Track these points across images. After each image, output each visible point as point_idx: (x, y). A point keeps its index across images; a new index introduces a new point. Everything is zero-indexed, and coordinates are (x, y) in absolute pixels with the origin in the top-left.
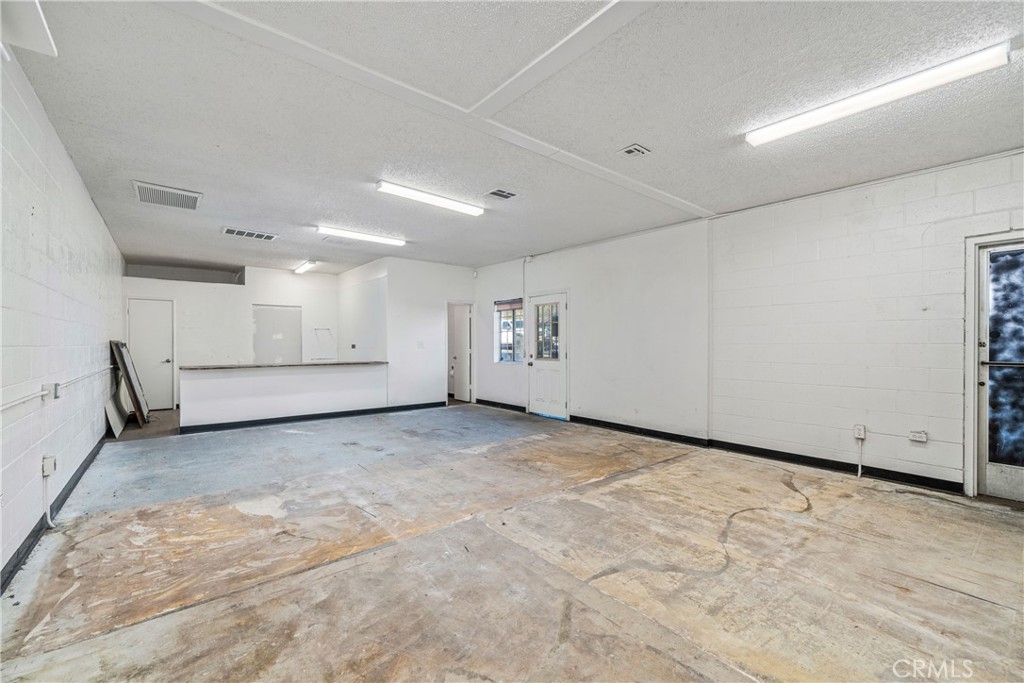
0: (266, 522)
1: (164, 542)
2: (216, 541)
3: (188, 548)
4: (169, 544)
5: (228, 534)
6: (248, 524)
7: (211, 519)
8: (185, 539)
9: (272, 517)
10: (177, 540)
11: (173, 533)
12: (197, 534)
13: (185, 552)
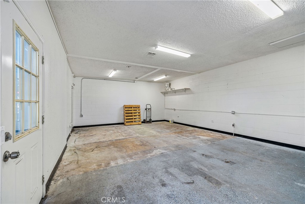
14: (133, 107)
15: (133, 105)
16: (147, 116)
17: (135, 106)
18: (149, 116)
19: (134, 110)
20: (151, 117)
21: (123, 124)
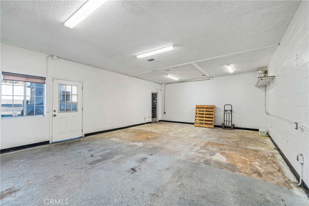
0: (222, 154)
1: (250, 160)
2: (237, 154)
3: (244, 156)
4: (249, 159)
5: (234, 155)
6: (227, 155)
7: (236, 161)
8: (244, 158)
9: (220, 154)
10: (247, 159)
11: (247, 161)
12: (241, 158)
13: (245, 155)
14: (206, 108)
15: (205, 106)
16: (225, 120)
17: (208, 106)
18: (228, 120)
19: (206, 111)
20: (231, 121)
21: (193, 124)
